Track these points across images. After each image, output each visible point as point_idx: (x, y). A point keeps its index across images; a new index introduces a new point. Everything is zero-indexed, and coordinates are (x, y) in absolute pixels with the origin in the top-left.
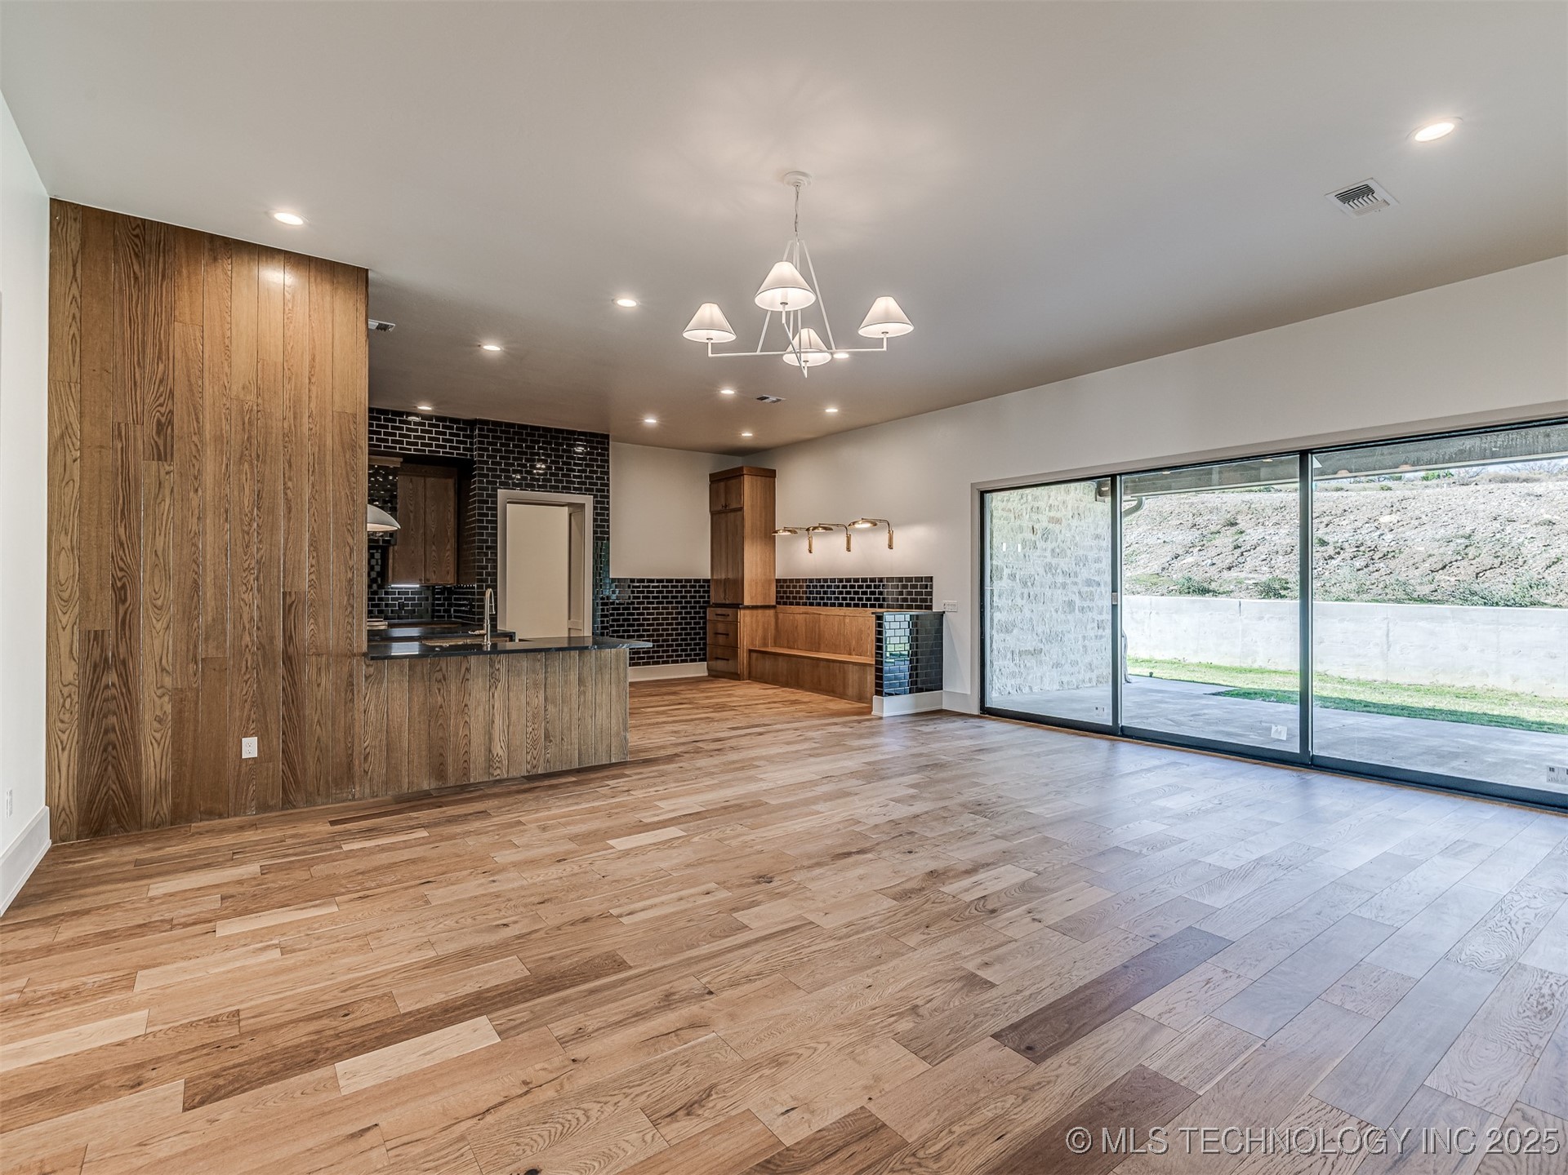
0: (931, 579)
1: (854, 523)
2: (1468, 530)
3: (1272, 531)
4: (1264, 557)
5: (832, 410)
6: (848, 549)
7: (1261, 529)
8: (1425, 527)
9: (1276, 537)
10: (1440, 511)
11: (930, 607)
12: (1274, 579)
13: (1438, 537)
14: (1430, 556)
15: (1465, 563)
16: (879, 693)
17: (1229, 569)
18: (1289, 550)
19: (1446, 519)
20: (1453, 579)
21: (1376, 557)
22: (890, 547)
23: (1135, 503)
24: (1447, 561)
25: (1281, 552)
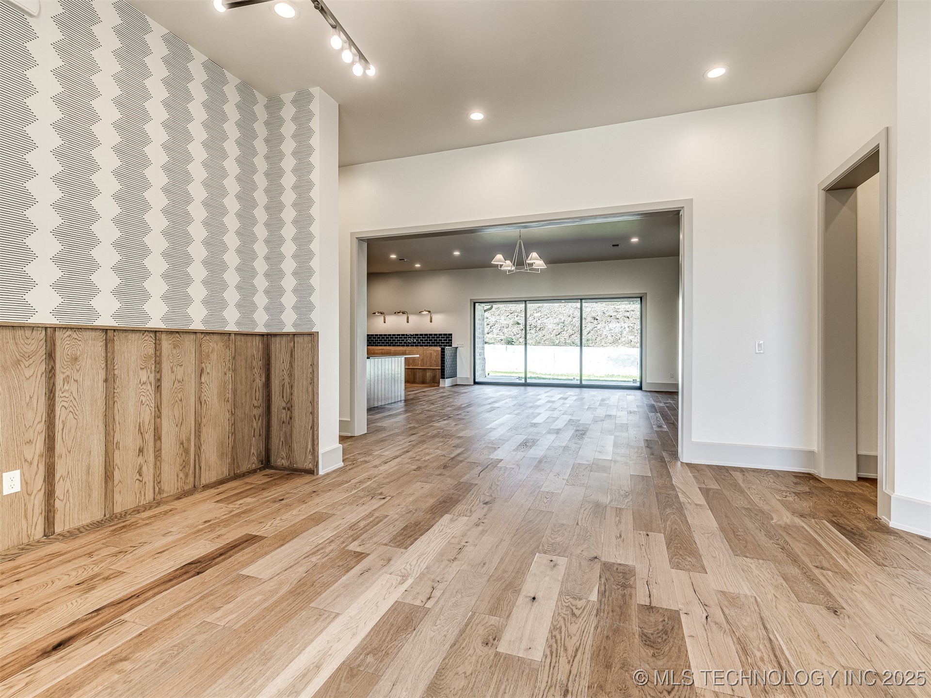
0: (451, 335)
1: (422, 312)
2: (562, 320)
3: (498, 318)
4: (499, 329)
5: (418, 265)
6: (408, 322)
7: (494, 317)
8: (550, 318)
9: (501, 321)
10: (552, 313)
11: (451, 346)
12: (507, 338)
13: (554, 322)
14: (554, 329)
15: (564, 332)
16: (444, 378)
17: (488, 333)
18: (507, 326)
19: (555, 316)
20: (563, 338)
21: (537, 330)
22: (431, 322)
23: (490, 307)
24: (560, 331)
25: (505, 327)
